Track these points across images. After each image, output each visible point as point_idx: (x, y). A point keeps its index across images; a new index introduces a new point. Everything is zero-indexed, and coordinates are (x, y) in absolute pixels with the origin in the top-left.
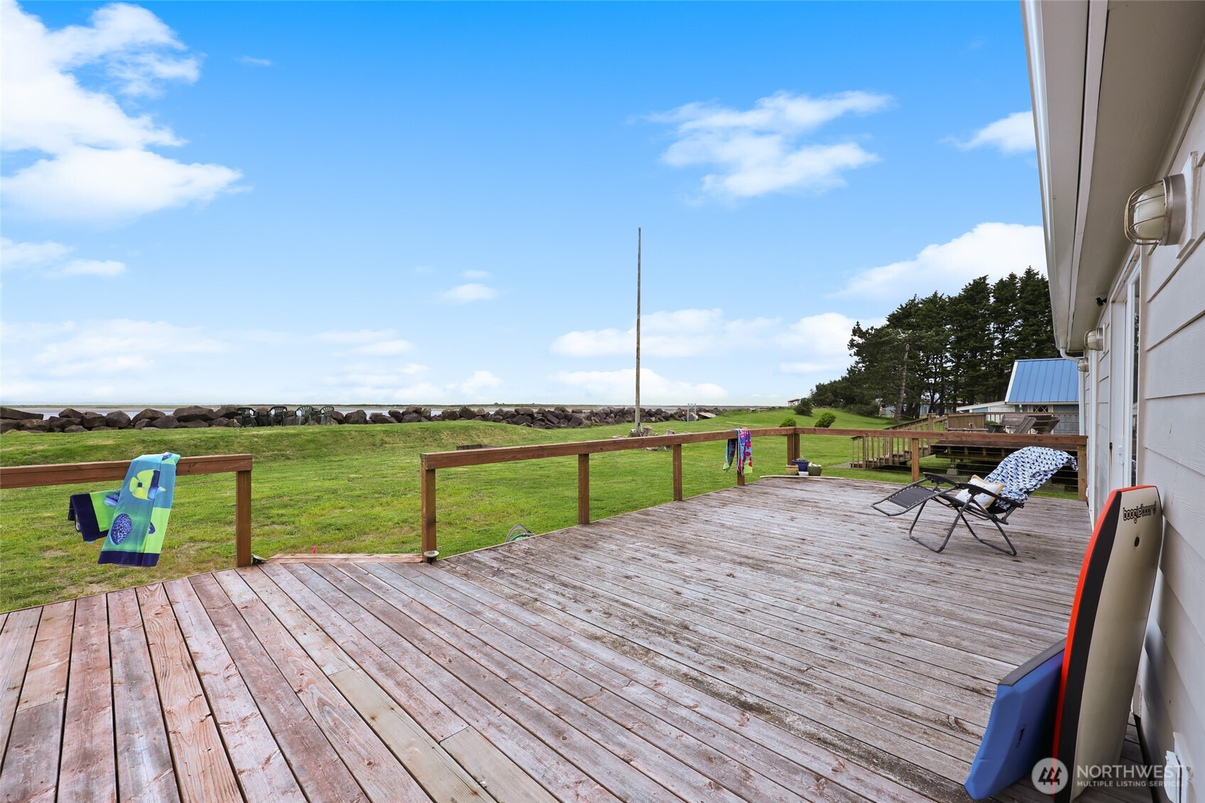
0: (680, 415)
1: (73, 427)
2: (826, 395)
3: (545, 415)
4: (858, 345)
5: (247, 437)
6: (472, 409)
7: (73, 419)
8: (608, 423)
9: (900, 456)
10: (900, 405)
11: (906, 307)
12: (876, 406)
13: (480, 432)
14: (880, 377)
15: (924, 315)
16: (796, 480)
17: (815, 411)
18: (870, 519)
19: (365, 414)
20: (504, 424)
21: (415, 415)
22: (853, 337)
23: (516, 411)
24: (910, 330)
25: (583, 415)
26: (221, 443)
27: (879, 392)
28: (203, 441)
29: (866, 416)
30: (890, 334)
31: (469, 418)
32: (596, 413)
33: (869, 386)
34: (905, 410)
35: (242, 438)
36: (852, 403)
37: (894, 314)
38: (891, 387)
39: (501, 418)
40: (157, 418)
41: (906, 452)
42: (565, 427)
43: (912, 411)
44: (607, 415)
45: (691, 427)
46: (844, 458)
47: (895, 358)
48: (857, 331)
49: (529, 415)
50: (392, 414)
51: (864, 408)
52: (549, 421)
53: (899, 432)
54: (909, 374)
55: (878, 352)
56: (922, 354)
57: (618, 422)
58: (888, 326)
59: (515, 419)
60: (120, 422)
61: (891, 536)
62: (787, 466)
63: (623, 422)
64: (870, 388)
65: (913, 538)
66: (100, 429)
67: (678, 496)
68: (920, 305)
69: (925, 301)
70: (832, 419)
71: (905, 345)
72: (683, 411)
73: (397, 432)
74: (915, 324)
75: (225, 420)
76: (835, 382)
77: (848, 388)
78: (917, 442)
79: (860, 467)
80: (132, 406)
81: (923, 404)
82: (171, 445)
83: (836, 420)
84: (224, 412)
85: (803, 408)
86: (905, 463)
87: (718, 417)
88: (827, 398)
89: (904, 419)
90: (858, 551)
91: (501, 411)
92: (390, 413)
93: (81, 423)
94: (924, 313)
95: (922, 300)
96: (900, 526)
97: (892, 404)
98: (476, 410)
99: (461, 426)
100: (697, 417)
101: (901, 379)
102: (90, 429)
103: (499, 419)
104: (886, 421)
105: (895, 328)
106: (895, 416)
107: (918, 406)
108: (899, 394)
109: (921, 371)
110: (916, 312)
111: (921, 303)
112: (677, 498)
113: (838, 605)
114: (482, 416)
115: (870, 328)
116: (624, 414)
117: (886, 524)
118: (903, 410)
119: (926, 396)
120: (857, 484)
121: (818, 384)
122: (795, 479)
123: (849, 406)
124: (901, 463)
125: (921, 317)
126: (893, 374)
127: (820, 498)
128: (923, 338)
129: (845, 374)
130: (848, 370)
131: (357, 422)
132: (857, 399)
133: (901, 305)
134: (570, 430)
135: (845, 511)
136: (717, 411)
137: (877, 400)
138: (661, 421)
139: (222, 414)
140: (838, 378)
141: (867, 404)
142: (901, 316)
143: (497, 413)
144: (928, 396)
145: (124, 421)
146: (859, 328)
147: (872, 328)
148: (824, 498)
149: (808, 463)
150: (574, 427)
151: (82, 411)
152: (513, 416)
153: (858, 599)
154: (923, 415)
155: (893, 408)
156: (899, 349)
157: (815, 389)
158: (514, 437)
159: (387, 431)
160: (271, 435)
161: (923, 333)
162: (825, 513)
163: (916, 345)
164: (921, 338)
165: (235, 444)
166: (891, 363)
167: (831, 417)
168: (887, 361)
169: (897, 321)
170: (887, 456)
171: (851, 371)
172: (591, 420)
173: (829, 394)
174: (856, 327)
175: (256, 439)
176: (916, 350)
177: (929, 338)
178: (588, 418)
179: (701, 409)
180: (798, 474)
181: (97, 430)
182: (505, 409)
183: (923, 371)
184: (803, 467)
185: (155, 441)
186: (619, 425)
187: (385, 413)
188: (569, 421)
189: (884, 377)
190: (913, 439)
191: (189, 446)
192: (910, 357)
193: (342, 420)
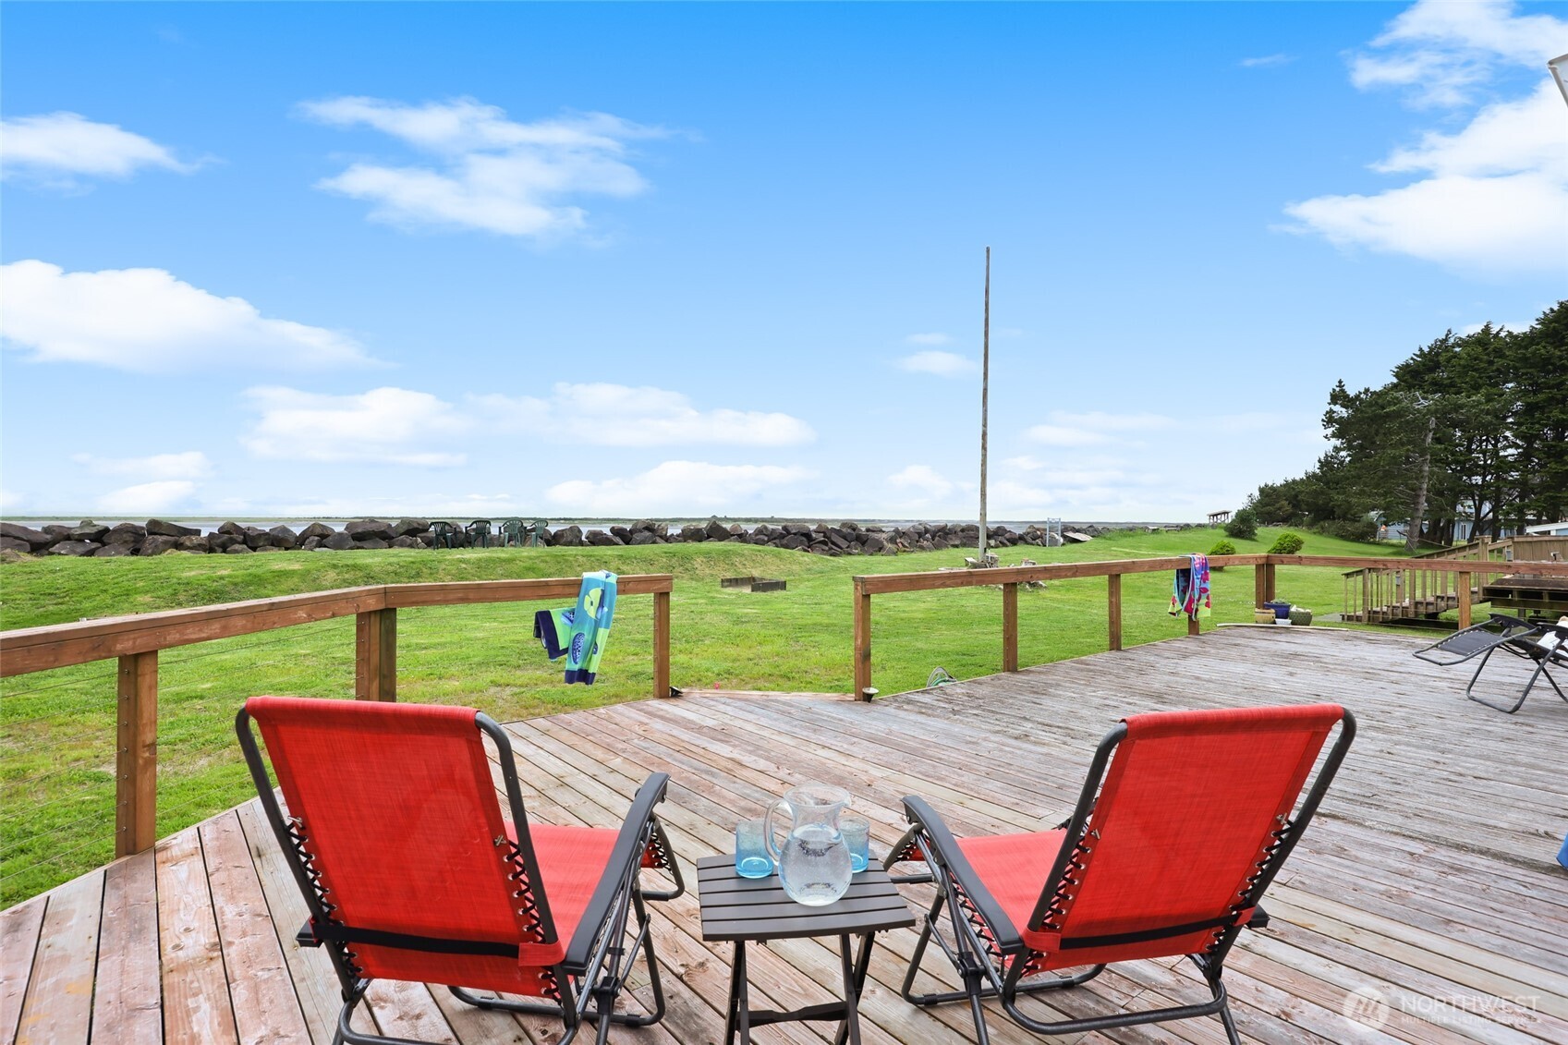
0: (1034, 536)
1: (237, 547)
2: (1277, 505)
3: (828, 534)
4: (1341, 421)
5: (452, 562)
6: (724, 526)
7: (235, 536)
8: (922, 548)
9: (1428, 604)
10: (1418, 522)
11: (1430, 352)
12: (1372, 523)
13: (746, 559)
14: (1381, 474)
15: (1464, 367)
16: (1273, 630)
17: (1261, 531)
18: (1404, 678)
19: (580, 531)
20: (770, 548)
21: (647, 534)
22: (1332, 406)
23: (785, 528)
24: (1435, 392)
25: (884, 536)
26: (424, 570)
27: (1381, 501)
28: (403, 567)
29: (1353, 541)
30: (1400, 401)
31: (721, 539)
32: (904, 533)
33: (1361, 490)
34: (1425, 531)
35: (447, 563)
36: (1326, 518)
37: (1408, 365)
38: (1401, 492)
39: (766, 539)
40: (328, 536)
41: (1438, 597)
42: (859, 555)
43: (1439, 534)
44: (920, 535)
45: (1055, 556)
46: (1326, 607)
47: (1409, 442)
48: (1339, 396)
49: (803, 535)
50: (615, 531)
51: (1350, 527)
52: (834, 543)
53: (1439, 563)
54: (1436, 469)
55: (1377, 433)
56: (1459, 434)
57: (937, 547)
58: (1395, 386)
59: (785, 541)
60: (287, 540)
61: (1440, 696)
62: (1257, 610)
63: (946, 546)
64: (1362, 493)
65: (1473, 699)
66: (266, 550)
67: (1115, 644)
68: (1457, 349)
69: (1467, 342)
70: (1297, 545)
71: (1429, 420)
72: (1038, 530)
73: (635, 558)
74: (1445, 382)
75: (409, 540)
76: (1294, 481)
77: (1322, 493)
78: (1467, 576)
79: (1357, 620)
80: (298, 519)
81: (1459, 521)
82: (368, 572)
83: (1303, 546)
84: (405, 528)
85: (1242, 527)
86: (1435, 615)
87: (1095, 540)
88: (1279, 509)
89: (1423, 545)
90: (1397, 709)
91: (766, 528)
92: (612, 530)
93: (244, 542)
94: (1462, 362)
95: (1460, 339)
96: (1451, 685)
97: (1401, 520)
98: (728, 526)
99: (718, 550)
100: (1062, 540)
101: (1419, 477)
102: (254, 549)
103: (763, 540)
104: (1390, 550)
105: (1409, 390)
106: (1409, 541)
107: (1451, 523)
108: (1416, 503)
109: (1457, 462)
110: (1448, 361)
111: (1459, 346)
112: (1115, 646)
113: (1389, 753)
114: (738, 535)
115: (1362, 391)
116: (948, 534)
117: (1431, 683)
118: (1421, 530)
119: (1467, 506)
120: (1370, 637)
121: (1262, 485)
122: (1271, 627)
123: (1322, 523)
124: (1428, 615)
125: (1458, 369)
126: (1405, 470)
127: (1320, 652)
128: (1461, 407)
129: (1314, 467)
130: (1319, 461)
131: (570, 544)
132: (1338, 511)
133: (1421, 350)
134: (867, 558)
135: (1363, 668)
136: (1095, 531)
137: (1373, 513)
138: (1004, 545)
139: (402, 531)
140: (1300, 475)
141: (1355, 519)
142: (1422, 368)
143: (759, 532)
144: (1469, 507)
145: (292, 540)
146: (1343, 391)
147: (1367, 390)
148: (1326, 652)
149: (1289, 607)
150: (871, 555)
151: (243, 525)
152: (782, 536)
153: (1414, 749)
154: (1460, 541)
155: (1401, 528)
156: (1418, 426)
157: (1257, 494)
158: (794, 567)
159: (622, 556)
160: (480, 560)
161: (1462, 399)
162: (1335, 669)
163: (1447, 418)
164: (1457, 408)
165: (440, 571)
166: (1402, 451)
167: (1294, 542)
168: (1393, 446)
169: (1412, 377)
170: (1407, 603)
171: (1326, 464)
172: (897, 544)
173: (1283, 502)
174: (1338, 389)
175: (464, 566)
176: (1449, 426)
177: (1473, 407)
178: (892, 540)
179: (1067, 528)
180: (1275, 623)
181: (263, 550)
182: (770, 527)
183: (1462, 463)
184: (1283, 612)
185: (348, 566)
186: (940, 552)
187: (606, 530)
188: (863, 543)
189: (1387, 475)
190: (1460, 572)
191: (388, 574)
192: (1437, 440)
193: (552, 540)
